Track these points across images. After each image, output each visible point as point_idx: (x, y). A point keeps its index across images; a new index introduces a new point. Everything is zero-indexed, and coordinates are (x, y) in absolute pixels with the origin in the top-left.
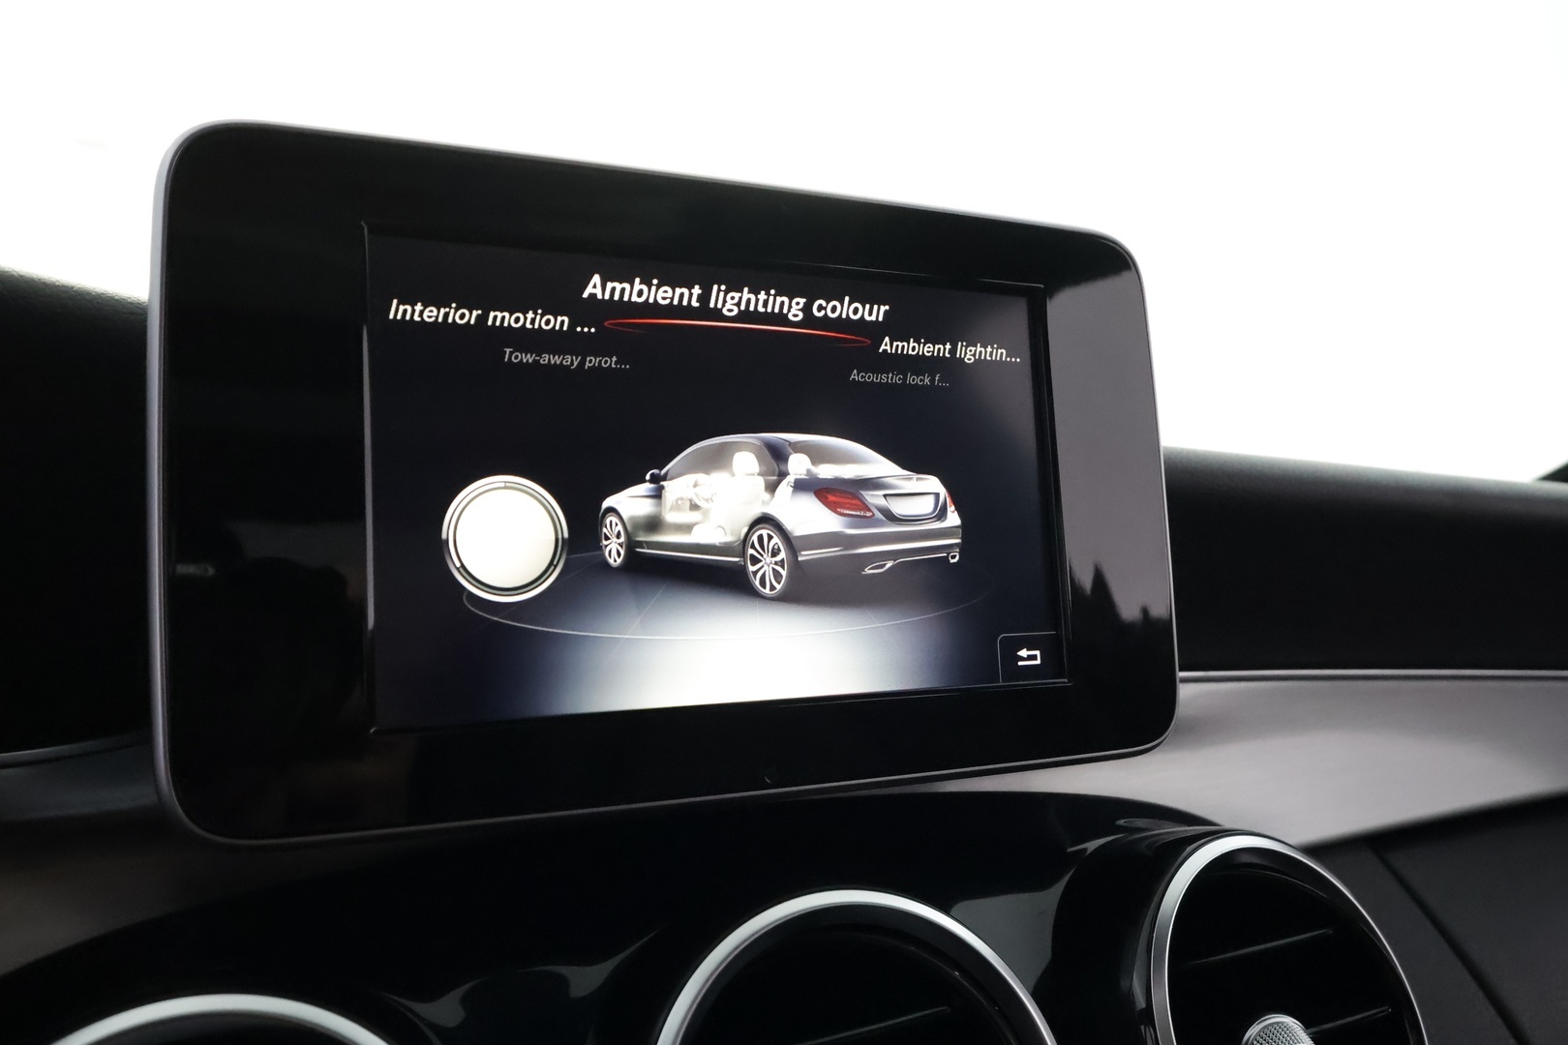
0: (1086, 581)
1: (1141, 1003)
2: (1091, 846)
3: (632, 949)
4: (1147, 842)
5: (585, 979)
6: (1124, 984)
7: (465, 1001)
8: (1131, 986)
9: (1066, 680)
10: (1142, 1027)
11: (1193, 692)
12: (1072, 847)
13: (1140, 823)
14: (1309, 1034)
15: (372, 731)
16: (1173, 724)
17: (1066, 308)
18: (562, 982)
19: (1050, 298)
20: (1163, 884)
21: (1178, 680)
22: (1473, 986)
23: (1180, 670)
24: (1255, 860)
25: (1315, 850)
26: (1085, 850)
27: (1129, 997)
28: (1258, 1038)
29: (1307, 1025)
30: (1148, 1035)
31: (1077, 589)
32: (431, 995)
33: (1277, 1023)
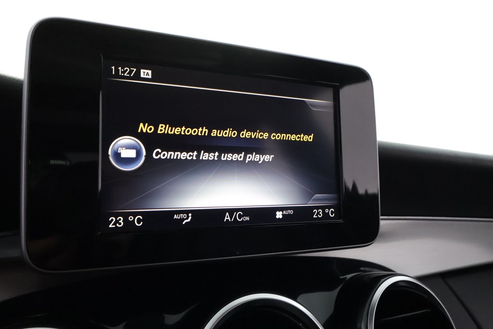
0: (350, 186)
2: (349, 276)
4: (368, 276)
5: (172, 319)
6: (358, 325)
9: (342, 220)
11: (385, 223)
12: (341, 276)
13: (367, 269)
15: (99, 233)
16: (378, 236)
17: (346, 92)
19: (341, 89)
20: (374, 291)
21: (380, 219)
23: (381, 215)
24: (405, 285)
26: (346, 278)
31: (347, 189)
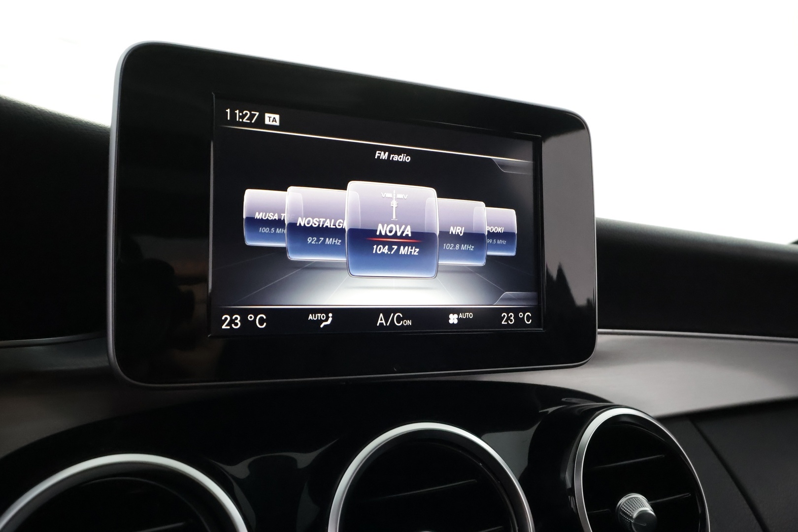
0: (554, 274)
1: (569, 485)
2: (551, 410)
3: (327, 446)
4: (578, 409)
5: (304, 459)
6: (562, 476)
7: (250, 466)
8: (565, 477)
9: (542, 329)
10: (569, 497)
11: (604, 339)
12: (541, 410)
13: (574, 400)
14: (650, 504)
15: (209, 336)
16: (593, 353)
17: (552, 147)
18: (294, 461)
19: (544, 142)
20: (583, 429)
21: (597, 333)
22: (736, 490)
23: (599, 328)
24: (629, 420)
25: (663, 419)
26: (548, 412)
27: (564, 483)
28: (625, 504)
29: (649, 500)
30: (572, 500)
31: (549, 277)
32: (233, 462)
33: (634, 498)
